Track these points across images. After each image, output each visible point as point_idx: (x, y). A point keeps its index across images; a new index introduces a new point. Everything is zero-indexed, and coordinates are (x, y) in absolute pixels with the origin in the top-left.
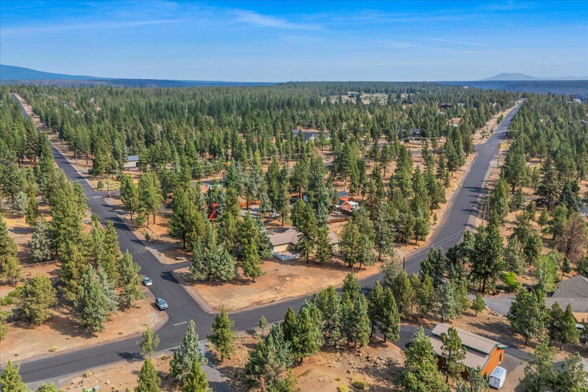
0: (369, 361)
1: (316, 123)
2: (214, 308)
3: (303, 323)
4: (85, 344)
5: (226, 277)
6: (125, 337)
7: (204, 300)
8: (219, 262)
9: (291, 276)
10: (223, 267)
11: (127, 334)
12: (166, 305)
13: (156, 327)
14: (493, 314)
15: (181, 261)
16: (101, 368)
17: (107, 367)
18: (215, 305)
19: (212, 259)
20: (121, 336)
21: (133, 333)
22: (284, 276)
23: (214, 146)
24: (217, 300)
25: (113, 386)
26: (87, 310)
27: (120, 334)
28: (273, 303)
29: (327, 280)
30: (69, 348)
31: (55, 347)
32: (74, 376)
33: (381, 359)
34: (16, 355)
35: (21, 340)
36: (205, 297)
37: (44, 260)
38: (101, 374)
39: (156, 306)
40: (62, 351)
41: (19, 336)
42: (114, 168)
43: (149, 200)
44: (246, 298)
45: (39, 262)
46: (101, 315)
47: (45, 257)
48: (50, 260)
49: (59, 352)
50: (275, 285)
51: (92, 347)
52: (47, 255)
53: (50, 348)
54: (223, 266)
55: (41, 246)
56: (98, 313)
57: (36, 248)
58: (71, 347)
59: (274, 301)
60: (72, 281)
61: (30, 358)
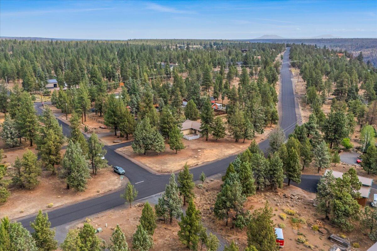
0: (286, 197)
1: (170, 60)
2: (158, 171)
3: (245, 172)
4: (74, 201)
5: (160, 150)
6: (102, 194)
7: (148, 167)
8: (153, 140)
9: (200, 149)
10: (157, 144)
11: (103, 192)
12: (124, 171)
13: (122, 186)
14: (345, 165)
15: (117, 144)
16: (95, 216)
17: (100, 215)
18: (158, 169)
19: (149, 138)
20: (98, 193)
21: (106, 191)
22: (196, 149)
23: (110, 71)
24: (158, 166)
25: (110, 227)
26: (73, 174)
27: (98, 192)
28: (198, 166)
29: (226, 150)
30: (62, 204)
31: (52, 204)
32: (77, 223)
33: (294, 196)
34: (22, 212)
35: (20, 202)
36: (148, 165)
37: (14, 146)
38: (97, 220)
39: (116, 172)
40: (58, 207)
41: (17, 199)
42: (40, 87)
43: (83, 103)
44: (177, 164)
45: (11, 147)
46: (84, 178)
47: (15, 144)
48: (18, 146)
49: (56, 207)
50: (193, 154)
51: (80, 202)
52: (16, 143)
53: (47, 205)
54: (157, 142)
55: (11, 136)
56: (82, 177)
57: (8, 137)
58: (63, 203)
59: (197, 165)
60: (51, 156)
61: (34, 213)
